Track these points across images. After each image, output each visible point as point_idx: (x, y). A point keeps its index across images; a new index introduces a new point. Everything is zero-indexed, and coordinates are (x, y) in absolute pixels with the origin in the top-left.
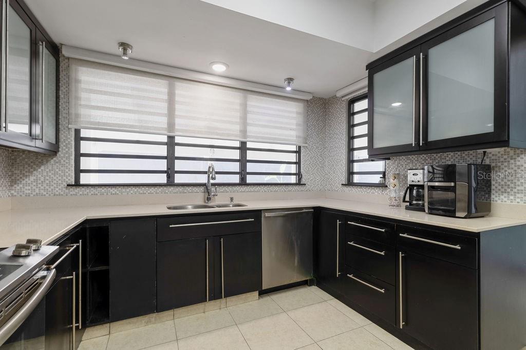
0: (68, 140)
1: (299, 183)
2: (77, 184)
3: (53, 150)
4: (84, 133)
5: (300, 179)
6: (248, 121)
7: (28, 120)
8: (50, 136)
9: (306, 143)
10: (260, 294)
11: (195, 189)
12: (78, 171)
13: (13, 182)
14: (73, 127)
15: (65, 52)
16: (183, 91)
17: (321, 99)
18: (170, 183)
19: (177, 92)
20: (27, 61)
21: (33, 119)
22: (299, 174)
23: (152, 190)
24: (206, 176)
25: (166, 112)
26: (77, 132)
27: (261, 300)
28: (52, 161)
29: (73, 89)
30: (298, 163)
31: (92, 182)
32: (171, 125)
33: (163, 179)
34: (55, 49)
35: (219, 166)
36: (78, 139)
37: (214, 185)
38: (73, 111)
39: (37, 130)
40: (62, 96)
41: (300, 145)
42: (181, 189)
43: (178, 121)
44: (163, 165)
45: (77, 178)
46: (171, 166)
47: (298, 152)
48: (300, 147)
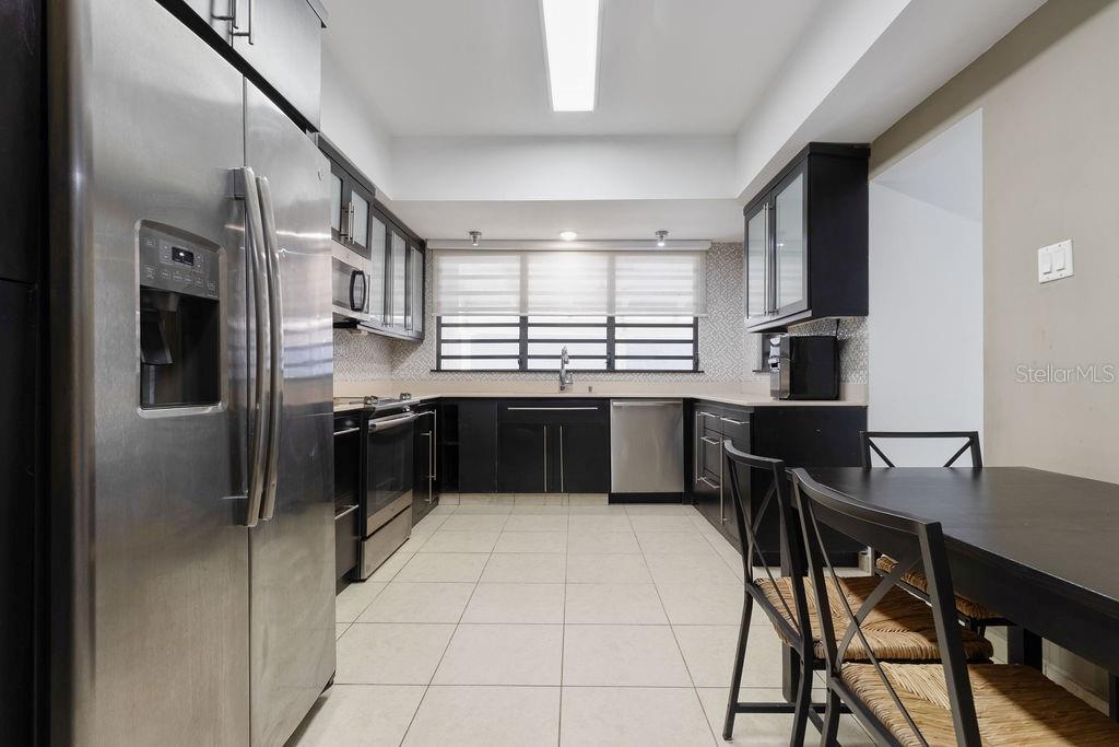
0: (432, 327)
1: (696, 370)
2: (439, 370)
3: (420, 338)
4: (445, 320)
5: (696, 364)
6: (617, 290)
7: (403, 312)
8: (418, 326)
9: (706, 312)
10: (611, 502)
11: (550, 376)
12: (440, 357)
13: (393, 367)
14: (435, 315)
15: (429, 246)
16: (537, 264)
17: (730, 245)
18: (523, 369)
19: (530, 266)
20: (404, 258)
21: (407, 312)
22: (695, 358)
23: (504, 376)
24: (560, 360)
25: (518, 289)
26: (439, 319)
27: (612, 506)
28: (420, 349)
29: (435, 278)
30: (695, 342)
31: (463, 368)
32: (524, 304)
33: (514, 364)
34: (421, 245)
35: (572, 349)
36: (440, 325)
37: (567, 371)
38: (435, 301)
39: (409, 319)
40: (427, 286)
41: (697, 315)
42: (533, 376)
43: (531, 298)
44: (515, 349)
45: (439, 364)
46: (523, 349)
47: (695, 326)
48: (696, 319)
